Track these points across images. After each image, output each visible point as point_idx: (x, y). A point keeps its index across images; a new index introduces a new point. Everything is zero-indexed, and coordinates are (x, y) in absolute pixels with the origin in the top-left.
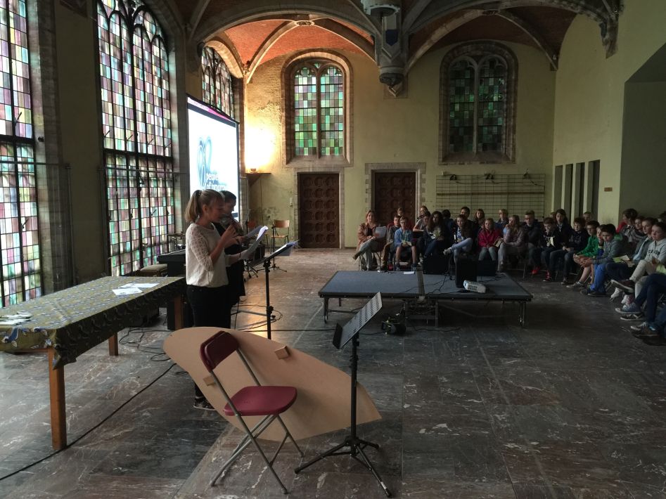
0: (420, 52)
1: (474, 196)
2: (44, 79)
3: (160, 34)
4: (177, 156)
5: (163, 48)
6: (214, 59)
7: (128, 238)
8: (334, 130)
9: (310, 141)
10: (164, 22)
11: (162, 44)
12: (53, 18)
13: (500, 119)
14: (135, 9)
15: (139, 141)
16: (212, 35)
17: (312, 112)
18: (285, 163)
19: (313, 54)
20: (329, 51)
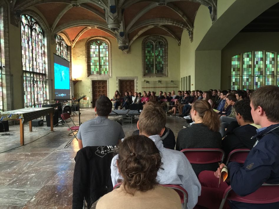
0: (135, 38)
1: (155, 88)
2: (5, 47)
3: (41, 31)
4: (47, 73)
5: (42, 36)
6: (60, 39)
7: (30, 101)
8: (105, 65)
9: (96, 69)
10: (43, 27)
11: (42, 35)
12: (8, 28)
13: (163, 62)
14: (33, 23)
15: (34, 68)
16: (60, 32)
17: (97, 59)
18: (87, 77)
19: (97, 38)
20: (103, 37)
